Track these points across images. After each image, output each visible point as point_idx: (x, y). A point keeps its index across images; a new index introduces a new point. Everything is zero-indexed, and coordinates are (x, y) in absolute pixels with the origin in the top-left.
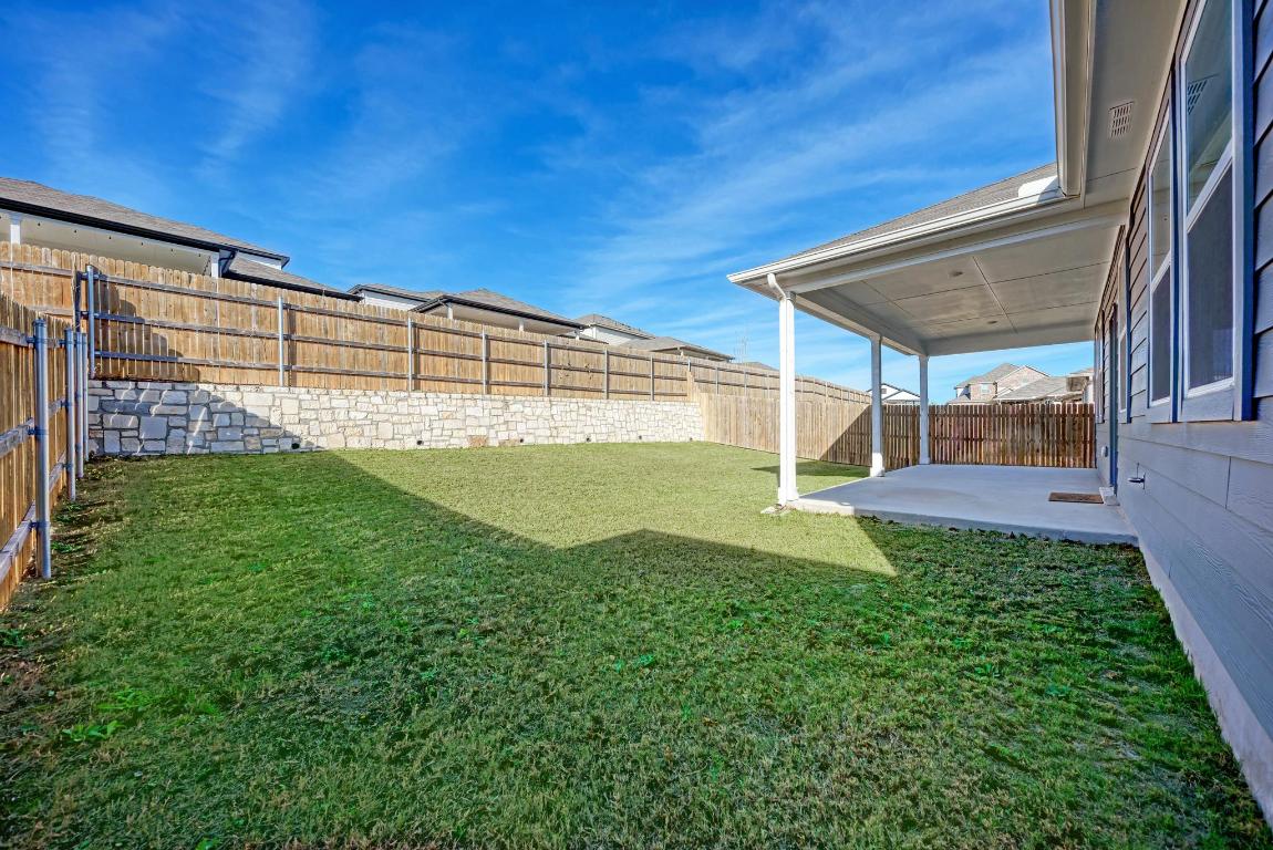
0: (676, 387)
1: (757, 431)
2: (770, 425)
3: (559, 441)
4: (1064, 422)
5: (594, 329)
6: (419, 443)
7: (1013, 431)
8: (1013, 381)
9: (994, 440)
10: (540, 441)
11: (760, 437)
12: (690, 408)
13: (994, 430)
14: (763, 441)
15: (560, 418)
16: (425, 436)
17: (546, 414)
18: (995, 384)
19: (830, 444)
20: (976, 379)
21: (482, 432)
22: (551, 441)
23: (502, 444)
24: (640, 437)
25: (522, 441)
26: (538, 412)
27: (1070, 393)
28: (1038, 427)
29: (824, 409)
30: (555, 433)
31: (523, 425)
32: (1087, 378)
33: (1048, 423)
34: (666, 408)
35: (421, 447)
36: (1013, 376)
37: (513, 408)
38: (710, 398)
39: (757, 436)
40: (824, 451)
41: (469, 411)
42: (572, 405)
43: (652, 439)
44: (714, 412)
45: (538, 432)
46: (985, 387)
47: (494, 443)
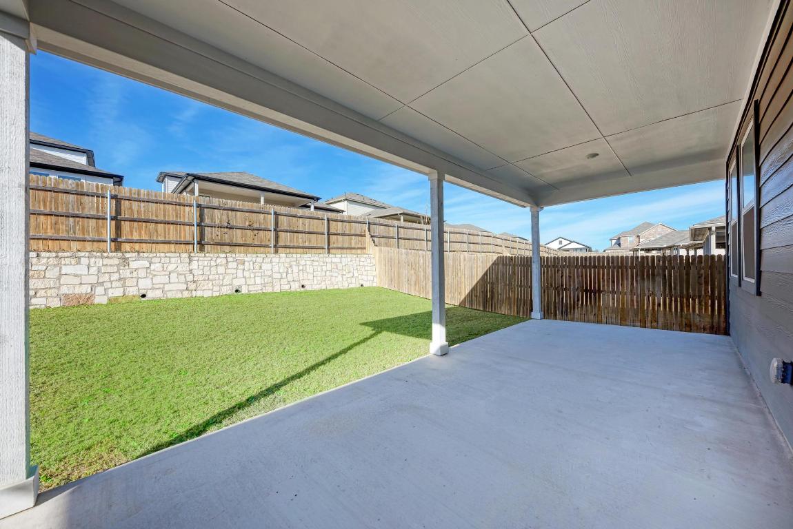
0: (354, 241)
1: (414, 279)
2: (422, 274)
3: (199, 294)
4: (688, 274)
5: (346, 202)
7: (632, 284)
8: (650, 234)
9: (613, 292)
11: (415, 284)
12: (362, 259)
13: (613, 282)
14: (417, 288)
15: (200, 272)
17: (184, 268)
18: (638, 236)
19: (467, 292)
20: (625, 234)
21: (85, 290)
23: (112, 301)
24: (303, 286)
25: (143, 296)
26: (172, 267)
27: (692, 242)
28: (659, 279)
29: (462, 260)
30: (192, 287)
31: (148, 281)
32: (710, 229)
33: (670, 275)
34: (335, 260)
36: (652, 231)
37: (133, 265)
38: (381, 250)
39: (413, 283)
40: (463, 297)
42: (219, 260)
43: (316, 287)
44: (383, 262)
45: (167, 287)
46: (630, 239)
47: (100, 300)
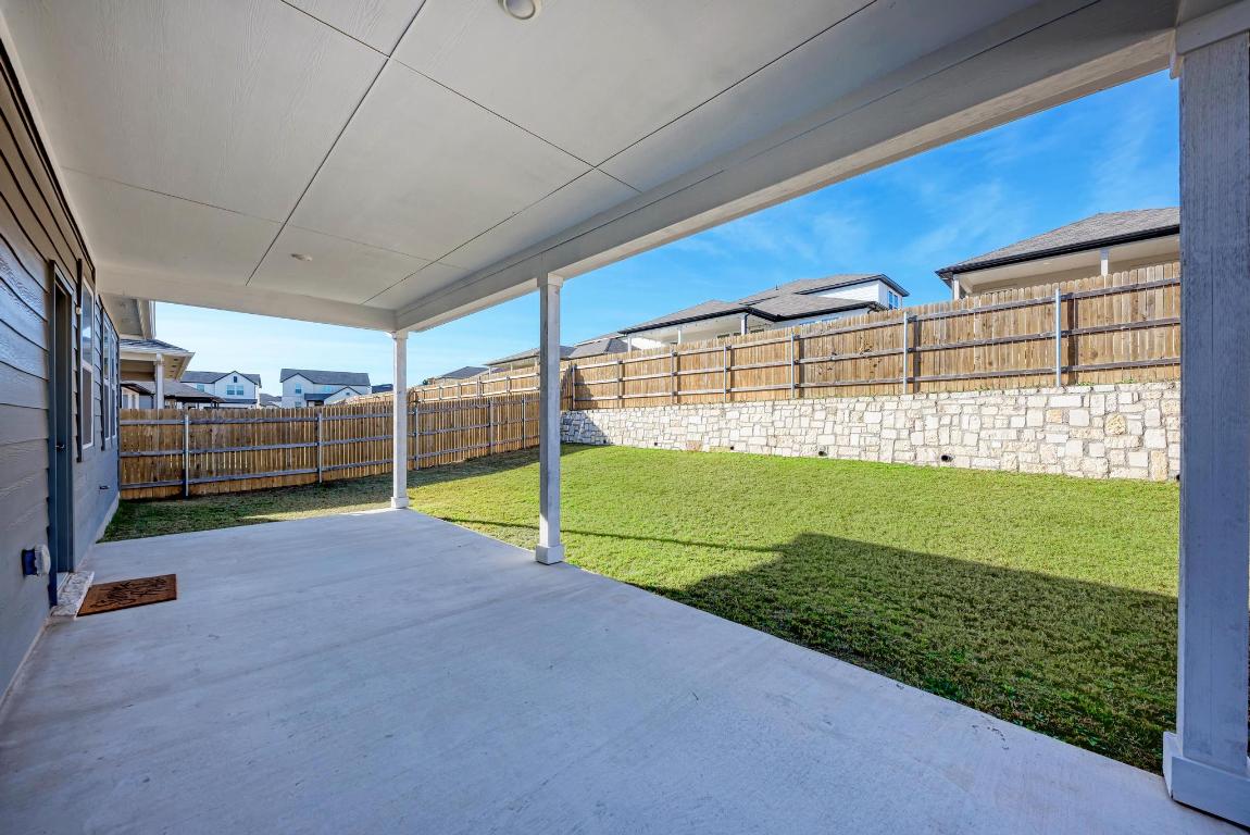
3: (778, 452)
6: (656, 444)
10: (753, 450)
15: (782, 425)
16: (660, 440)
17: (767, 419)
21: (697, 438)
22: (766, 451)
23: (713, 450)
25: (732, 448)
26: (756, 417)
30: (772, 442)
31: (737, 432)
35: (656, 448)
41: (692, 419)
42: (804, 408)
45: (751, 441)
47: (706, 448)
